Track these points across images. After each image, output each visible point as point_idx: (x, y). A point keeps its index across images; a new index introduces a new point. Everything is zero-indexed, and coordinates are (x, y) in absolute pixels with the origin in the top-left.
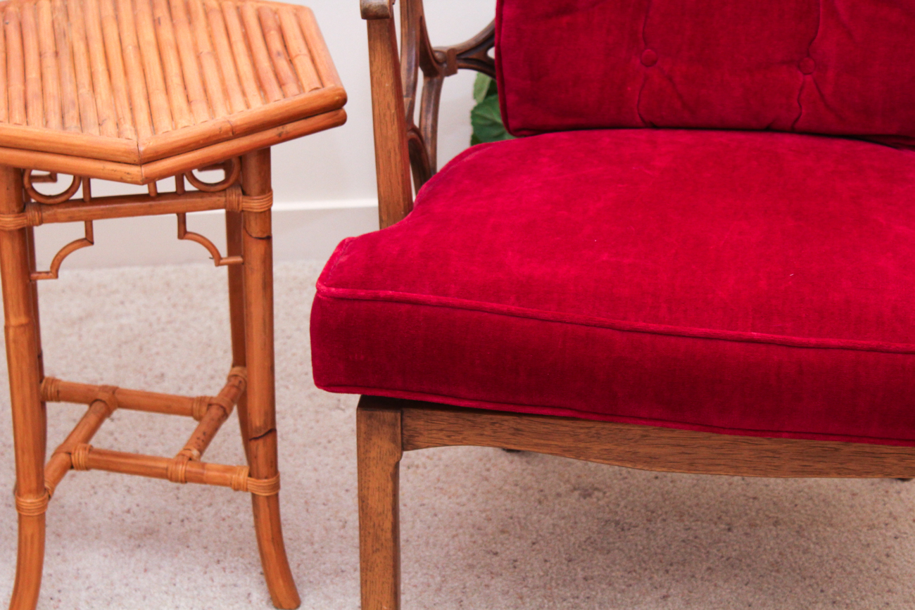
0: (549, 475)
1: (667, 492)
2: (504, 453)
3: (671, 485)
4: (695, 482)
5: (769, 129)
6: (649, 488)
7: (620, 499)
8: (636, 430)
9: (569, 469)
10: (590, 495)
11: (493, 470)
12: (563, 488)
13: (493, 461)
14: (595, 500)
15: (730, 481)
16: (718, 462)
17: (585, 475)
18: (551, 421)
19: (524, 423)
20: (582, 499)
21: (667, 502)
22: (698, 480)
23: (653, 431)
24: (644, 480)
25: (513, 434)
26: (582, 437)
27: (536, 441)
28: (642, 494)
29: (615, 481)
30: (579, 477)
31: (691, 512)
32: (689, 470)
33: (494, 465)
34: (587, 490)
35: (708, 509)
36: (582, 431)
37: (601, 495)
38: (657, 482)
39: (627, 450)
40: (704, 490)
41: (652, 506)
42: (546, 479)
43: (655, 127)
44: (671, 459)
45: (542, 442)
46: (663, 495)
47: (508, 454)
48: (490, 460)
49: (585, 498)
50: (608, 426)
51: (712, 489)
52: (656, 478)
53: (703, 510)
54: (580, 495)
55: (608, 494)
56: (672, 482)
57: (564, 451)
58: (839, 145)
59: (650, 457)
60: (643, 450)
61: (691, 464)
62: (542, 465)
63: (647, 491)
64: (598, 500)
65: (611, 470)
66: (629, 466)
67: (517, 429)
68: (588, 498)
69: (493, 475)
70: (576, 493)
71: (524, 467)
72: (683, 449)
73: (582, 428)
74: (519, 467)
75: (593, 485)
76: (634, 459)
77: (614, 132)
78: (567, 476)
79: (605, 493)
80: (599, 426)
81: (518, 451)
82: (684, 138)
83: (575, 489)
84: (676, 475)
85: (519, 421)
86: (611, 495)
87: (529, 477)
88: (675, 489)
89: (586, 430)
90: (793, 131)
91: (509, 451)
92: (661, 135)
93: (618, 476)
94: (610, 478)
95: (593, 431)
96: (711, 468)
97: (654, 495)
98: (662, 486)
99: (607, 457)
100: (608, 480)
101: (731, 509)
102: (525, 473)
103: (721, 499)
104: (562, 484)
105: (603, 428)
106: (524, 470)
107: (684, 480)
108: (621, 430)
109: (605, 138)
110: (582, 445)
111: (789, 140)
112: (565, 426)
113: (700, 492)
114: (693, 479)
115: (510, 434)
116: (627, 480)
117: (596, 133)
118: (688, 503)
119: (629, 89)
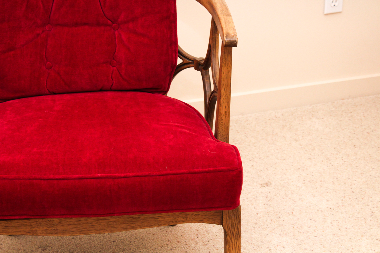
0: (28, 243)
1: (78, 243)
2: (8, 236)
3: (79, 240)
4: (89, 238)
5: (101, 90)
6: (70, 243)
7: (58, 249)
8: (56, 220)
9: (36, 239)
10: (46, 249)
11: (3, 244)
12: (34, 248)
13: (3, 240)
14: (48, 251)
16: (91, 229)
17: (43, 241)
18: (20, 221)
19: (8, 223)
20: (42, 251)
21: (78, 248)
23: (63, 220)
24: (68, 240)
25: (4, 229)
26: (34, 226)
27: (15, 230)
28: (68, 246)
29: (56, 242)
30: (40, 242)
31: (88, 250)
32: (80, 234)
33: (4, 242)
34: (44, 247)
35: (95, 248)
36: (34, 223)
37: (50, 248)
38: (73, 240)
39: (54, 229)
40: (93, 241)
41: (72, 250)
42: (26, 245)
43: (55, 94)
44: (72, 230)
45: (17, 230)
46: (76, 245)
47: (10, 237)
49: (44, 251)
50: (44, 220)
51: (96, 240)
52: (73, 238)
53: (93, 249)
54: (41, 250)
55: (53, 248)
57: (27, 233)
58: (129, 94)
59: (64, 231)
60: (60, 228)
61: (81, 231)
62: (24, 239)
63: (69, 244)
64: (49, 251)
65: (54, 237)
66: (55, 235)
67: (5, 226)
68: (45, 251)
69: (4, 247)
70: (40, 249)
71: (17, 241)
72: (76, 226)
73: (34, 222)
74: (15, 241)
75: (47, 245)
76: (56, 232)
77: (37, 98)
78: (35, 243)
79: (52, 247)
80: (40, 220)
82: (67, 97)
83: (39, 247)
84: (81, 236)
85: (7, 223)
86: (54, 248)
87: (19, 245)
88: (81, 242)
89: (35, 223)
90: (111, 90)
92: (57, 97)
93: (57, 239)
95: (38, 223)
96: (89, 232)
97: (72, 245)
98: (75, 241)
99: (45, 233)
100: (53, 242)
101: (105, 247)
102: (17, 244)
103: (100, 244)
104: (33, 246)
105: (42, 221)
106: (17, 242)
107: (84, 238)
108: (50, 221)
109: (34, 100)
110: (34, 229)
111: (109, 94)
112: (26, 222)
113: (91, 242)
116: (60, 241)
117: (30, 98)
118: (87, 247)
119: (42, 79)
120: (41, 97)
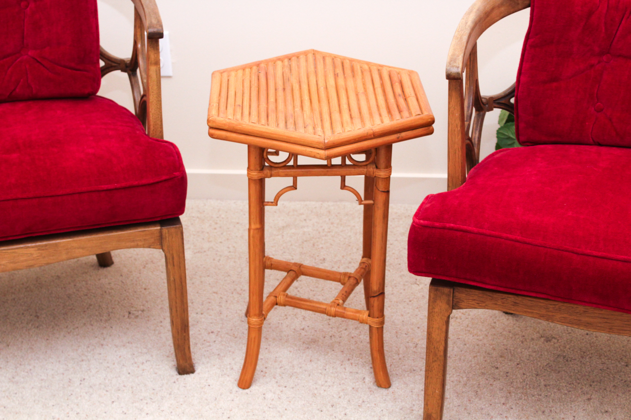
0: (528, 328)
1: (593, 342)
2: (504, 314)
3: (595, 339)
4: (609, 338)
6: (583, 339)
7: (566, 344)
8: (581, 308)
9: (539, 325)
10: (550, 341)
11: (497, 323)
12: (535, 336)
13: (497, 318)
14: (553, 343)
15: (628, 339)
16: (625, 328)
17: (548, 330)
18: (534, 300)
19: (519, 299)
20: (545, 343)
21: (593, 348)
22: (610, 337)
23: (590, 309)
24: (580, 334)
25: (513, 305)
26: (551, 309)
27: (525, 310)
28: (579, 342)
29: (564, 334)
30: (544, 330)
31: (605, 354)
32: (609, 332)
33: (498, 320)
34: (548, 338)
35: (615, 353)
36: (551, 306)
37: (556, 341)
38: (587, 337)
39: (575, 318)
40: (613, 343)
41: (584, 349)
42: (526, 330)
43: (600, 145)
44: (599, 325)
45: (529, 310)
46: (590, 344)
47: (506, 315)
48: (496, 317)
49: (547, 342)
50: (566, 305)
51: (618, 343)
52: (587, 334)
53: (612, 354)
54: (544, 340)
55: (560, 341)
56: (596, 337)
57: (540, 316)
59: (588, 323)
60: (584, 319)
61: (610, 329)
62: (524, 322)
63: (581, 341)
64: (554, 343)
65: (562, 328)
66: (576, 327)
67: (515, 303)
68: (549, 342)
69: (497, 326)
70: (542, 339)
71: (514, 323)
72: (606, 320)
73: (551, 305)
74: (512, 322)
75: (552, 335)
76: (578, 324)
77: (578, 147)
78: (538, 329)
79: (558, 340)
80: (561, 304)
81: (512, 314)
82: (616, 151)
83: (542, 337)
84: (598, 334)
85: (517, 298)
86: (561, 342)
87: (517, 328)
88: (597, 341)
89: (553, 306)
91: (506, 313)
92: (604, 150)
93: (566, 331)
94: (561, 332)
95: (557, 307)
96: (621, 332)
97: (585, 343)
98: (590, 339)
99: (563, 321)
100: (560, 334)
101: (628, 354)
102: (515, 326)
103: (623, 349)
104: (535, 333)
105: (562, 306)
106: (514, 324)
107: (602, 337)
108: (573, 307)
109: (573, 149)
110: (550, 314)
112: (542, 303)
113: (611, 344)
114: (608, 337)
115: (512, 305)
116: (571, 334)
117: (567, 146)
118: (605, 349)
119: (587, 123)
120: (582, 146)
